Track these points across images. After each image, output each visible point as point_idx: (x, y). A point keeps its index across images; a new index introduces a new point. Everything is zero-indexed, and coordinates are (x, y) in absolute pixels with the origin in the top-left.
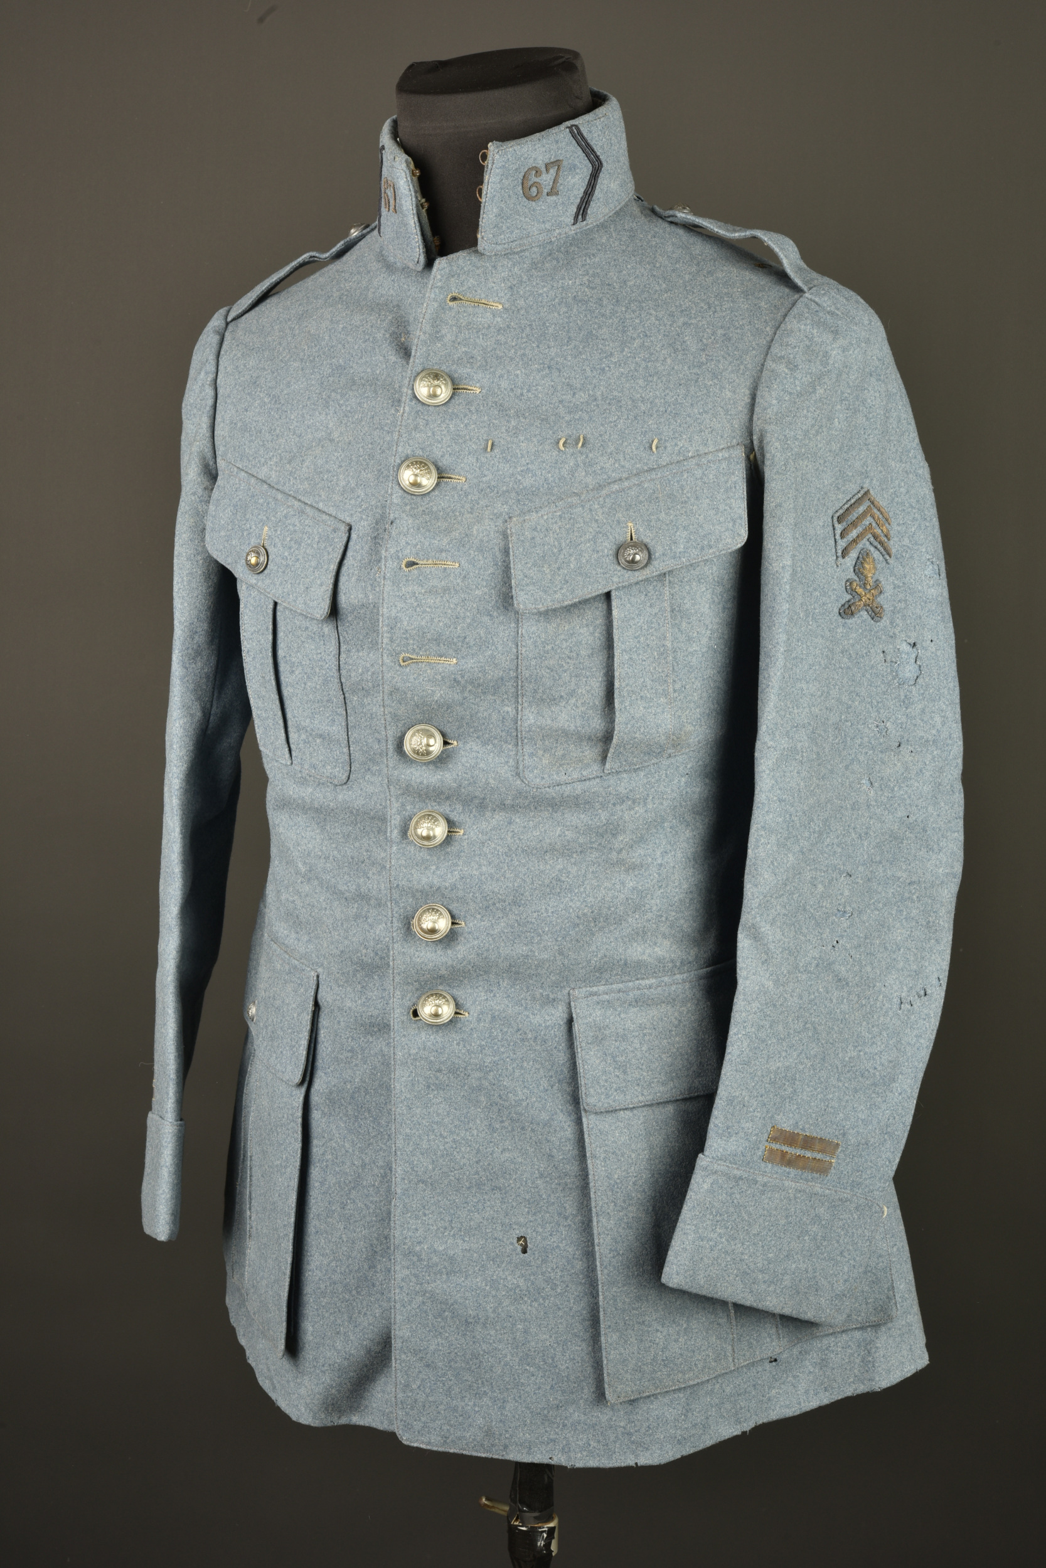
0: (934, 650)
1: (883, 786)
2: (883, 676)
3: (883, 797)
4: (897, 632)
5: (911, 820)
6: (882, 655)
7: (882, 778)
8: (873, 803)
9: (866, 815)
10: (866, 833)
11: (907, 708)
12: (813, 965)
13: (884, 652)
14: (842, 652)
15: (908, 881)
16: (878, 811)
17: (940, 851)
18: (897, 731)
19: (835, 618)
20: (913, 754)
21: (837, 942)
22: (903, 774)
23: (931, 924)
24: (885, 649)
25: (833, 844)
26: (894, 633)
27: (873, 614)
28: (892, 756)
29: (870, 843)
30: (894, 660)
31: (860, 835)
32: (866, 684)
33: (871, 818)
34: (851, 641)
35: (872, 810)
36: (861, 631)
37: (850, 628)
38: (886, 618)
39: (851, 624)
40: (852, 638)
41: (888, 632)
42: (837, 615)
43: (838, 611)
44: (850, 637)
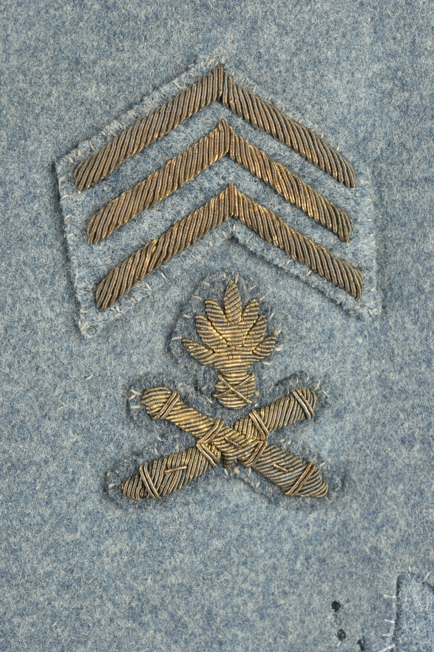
4: (383, 544)
6: (330, 617)
13: (336, 606)
14: (133, 615)
19: (89, 505)
24: (341, 599)
26: (375, 549)
30: (372, 636)
34: (174, 579)
36: (217, 543)
37: (161, 539)
38: (347, 498)
39: (165, 524)
40: (175, 569)
41: (354, 545)
42: (95, 497)
43: (95, 484)
44: (167, 565)
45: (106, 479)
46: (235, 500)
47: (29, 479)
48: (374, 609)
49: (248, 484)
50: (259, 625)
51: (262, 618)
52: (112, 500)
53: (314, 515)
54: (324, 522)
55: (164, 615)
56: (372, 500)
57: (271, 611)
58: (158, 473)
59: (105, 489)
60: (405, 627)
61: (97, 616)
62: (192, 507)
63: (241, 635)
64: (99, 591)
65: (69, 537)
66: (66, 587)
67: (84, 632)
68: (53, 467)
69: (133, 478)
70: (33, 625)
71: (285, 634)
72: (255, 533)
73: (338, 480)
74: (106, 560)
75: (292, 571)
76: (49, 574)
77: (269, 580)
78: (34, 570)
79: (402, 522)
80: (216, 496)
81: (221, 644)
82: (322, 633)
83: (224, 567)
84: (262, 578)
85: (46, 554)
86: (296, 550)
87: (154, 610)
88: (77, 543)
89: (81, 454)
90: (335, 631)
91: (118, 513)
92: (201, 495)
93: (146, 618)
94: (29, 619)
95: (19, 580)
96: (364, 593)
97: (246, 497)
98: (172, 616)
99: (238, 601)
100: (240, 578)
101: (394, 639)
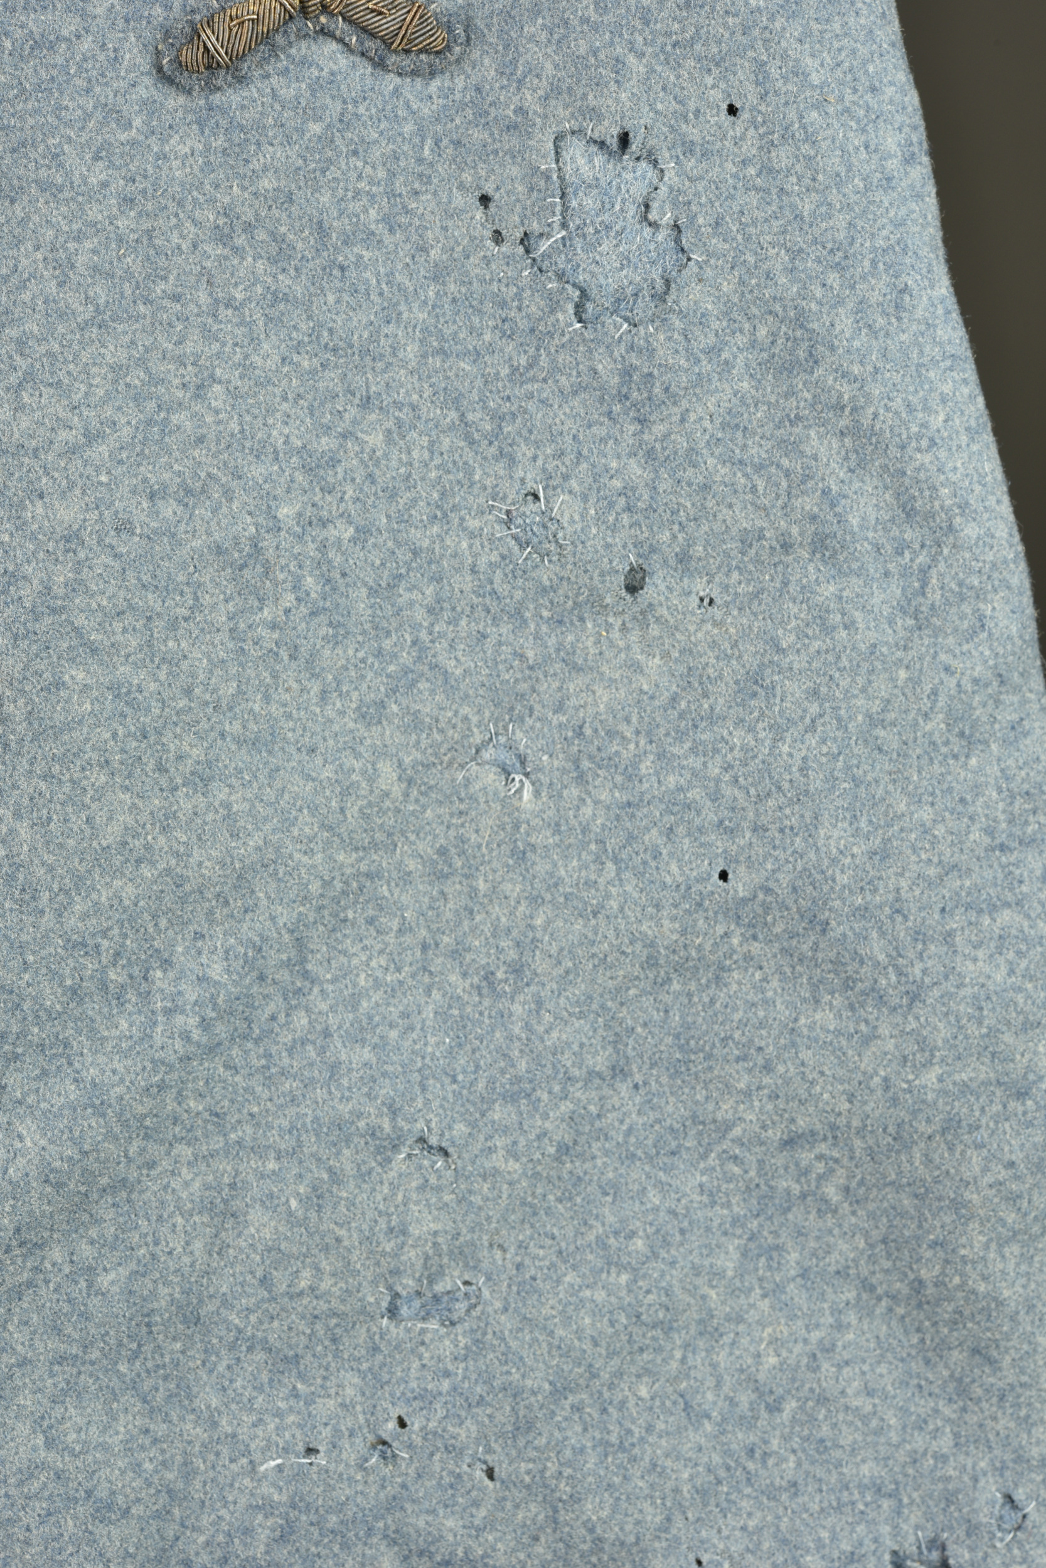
0: (749, 148)
1: (586, 764)
2: (503, 304)
3: (587, 811)
4: (529, 99)
5: (739, 885)
6: (479, 215)
7: (579, 733)
8: (544, 838)
9: (513, 889)
10: (517, 970)
11: (642, 421)
12: (263, 1535)
13: (485, 200)
14: (222, 237)
15: (774, 1135)
16: (569, 871)
17: (914, 998)
18: (614, 529)
19: (142, 92)
20: (717, 613)
21: (402, 1424)
22: (674, 699)
23: (930, 1291)
24: (489, 188)
25: (327, 1034)
26: (520, 110)
27: (371, 45)
28: (616, 635)
29: (539, 1003)
30: (535, 227)
31: (489, 976)
32: (411, 351)
33: (536, 901)
34: (266, 183)
35: (541, 868)
36: (316, 128)
37: (241, 128)
38: (476, 54)
39: (243, 107)
40: (265, 169)
41: (493, 112)
42: (147, 81)
43: (145, 63)
44: (256, 165)
45: (158, 53)
46: (328, 66)
47: (60, 60)
48: (531, 189)
49: (341, 41)
50: (388, 239)
51: (391, 230)
52: (170, 81)
53: (435, 84)
54: (452, 90)
55: (261, 235)
56: (507, 47)
57: (404, 220)
58: (222, 26)
59: (160, 69)
60: (574, 203)
61: (175, 240)
62: (274, 80)
63: (367, 255)
64: (172, 205)
65: (123, 137)
66: (128, 201)
67: (162, 262)
68: (87, 44)
69: (191, 41)
70: (95, 251)
71: (424, 249)
72: (361, 110)
73: (459, 30)
74: (176, 164)
75: (420, 160)
76: (105, 185)
77: (392, 174)
78: (85, 179)
79: (549, 66)
80: (304, 62)
81: (342, 269)
82: (472, 239)
83: (330, 161)
84: (381, 174)
85: (97, 158)
86: (421, 133)
87: (248, 227)
88: (134, 143)
89: (121, 23)
90: (488, 234)
91: (182, 99)
92: (284, 62)
93: (240, 241)
94: (88, 245)
95: (67, 194)
96: (515, 171)
97: (343, 61)
98: (272, 234)
99: (355, 206)
100: (353, 175)
101: (564, 225)
